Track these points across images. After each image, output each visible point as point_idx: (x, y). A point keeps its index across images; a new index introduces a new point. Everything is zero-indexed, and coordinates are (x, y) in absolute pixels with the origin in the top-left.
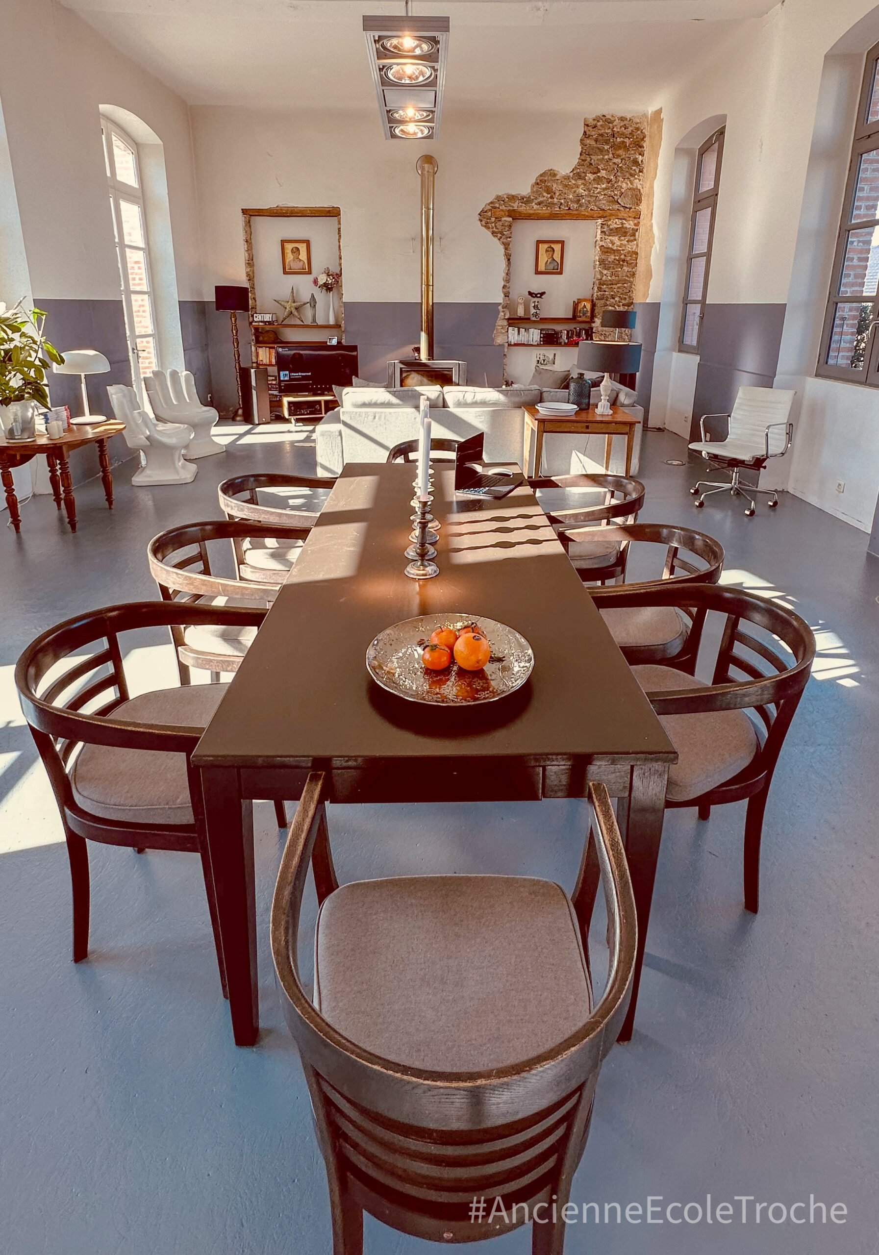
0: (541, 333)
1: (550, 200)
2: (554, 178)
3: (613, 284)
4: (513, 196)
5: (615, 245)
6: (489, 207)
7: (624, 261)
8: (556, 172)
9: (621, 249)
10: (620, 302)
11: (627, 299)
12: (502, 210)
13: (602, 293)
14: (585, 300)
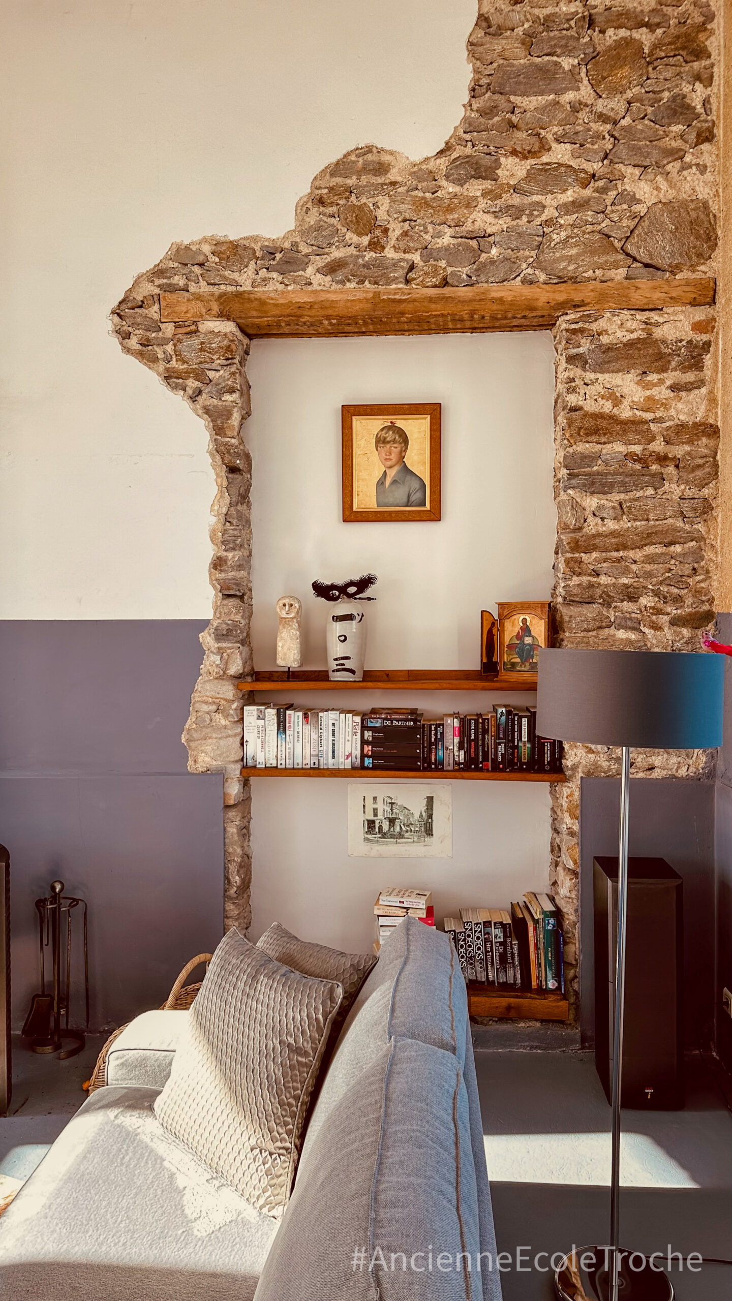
0: (364, 728)
1: (369, 255)
2: (380, 180)
3: (625, 548)
4: (234, 247)
5: (626, 403)
6: (149, 289)
7: (663, 459)
8: (386, 158)
9: (649, 416)
10: (659, 612)
11: (689, 601)
12: (198, 297)
13: (585, 579)
14: (525, 607)
